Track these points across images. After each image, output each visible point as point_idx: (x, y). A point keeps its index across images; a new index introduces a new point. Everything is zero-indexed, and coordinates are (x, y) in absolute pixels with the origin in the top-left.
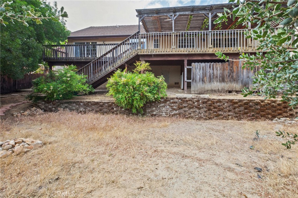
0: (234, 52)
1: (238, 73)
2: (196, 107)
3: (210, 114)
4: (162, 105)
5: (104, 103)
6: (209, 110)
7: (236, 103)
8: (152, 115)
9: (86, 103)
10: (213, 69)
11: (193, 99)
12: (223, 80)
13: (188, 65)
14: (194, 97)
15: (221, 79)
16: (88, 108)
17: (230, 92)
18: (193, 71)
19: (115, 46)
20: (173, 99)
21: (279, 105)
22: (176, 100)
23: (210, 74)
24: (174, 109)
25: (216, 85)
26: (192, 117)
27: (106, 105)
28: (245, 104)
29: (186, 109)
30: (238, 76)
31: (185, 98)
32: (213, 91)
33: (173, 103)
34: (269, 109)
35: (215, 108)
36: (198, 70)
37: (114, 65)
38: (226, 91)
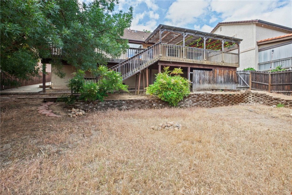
0: (216, 65)
1: (216, 78)
2: (206, 100)
3: (213, 103)
4: (187, 99)
5: (145, 101)
6: (213, 101)
7: (224, 96)
8: (181, 107)
9: (128, 101)
10: (205, 75)
11: (204, 94)
12: (209, 83)
13: (190, 72)
14: (204, 93)
15: (209, 81)
16: (131, 106)
17: (213, 90)
18: (194, 75)
19: (142, 51)
20: (193, 95)
21: (240, 96)
22: (195, 96)
23: (203, 78)
24: (195, 102)
25: (206, 86)
26: (204, 106)
27: (147, 102)
28: (228, 96)
29: (201, 101)
30: (217, 80)
31: (200, 94)
32: (204, 90)
33: (193, 97)
34: (237, 99)
35: (215, 100)
36: (196, 75)
37: (140, 68)
38: (211, 89)
